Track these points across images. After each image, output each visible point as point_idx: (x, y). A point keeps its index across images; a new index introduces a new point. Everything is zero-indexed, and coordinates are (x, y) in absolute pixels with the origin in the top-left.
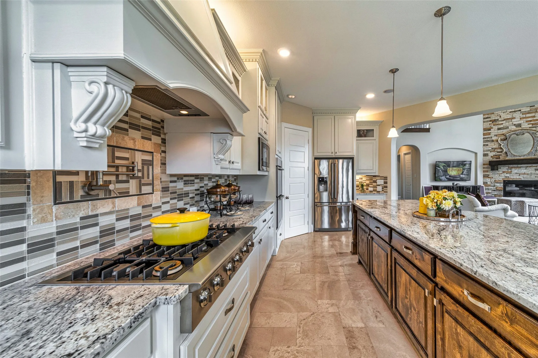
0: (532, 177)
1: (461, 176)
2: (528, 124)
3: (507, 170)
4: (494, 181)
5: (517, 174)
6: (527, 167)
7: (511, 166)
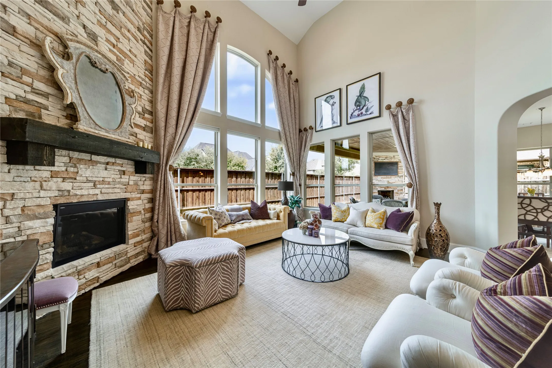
0: (117, 190)
2: (110, 50)
3: (64, 169)
4: (19, 211)
5: (90, 181)
6: (107, 163)
7: (76, 155)
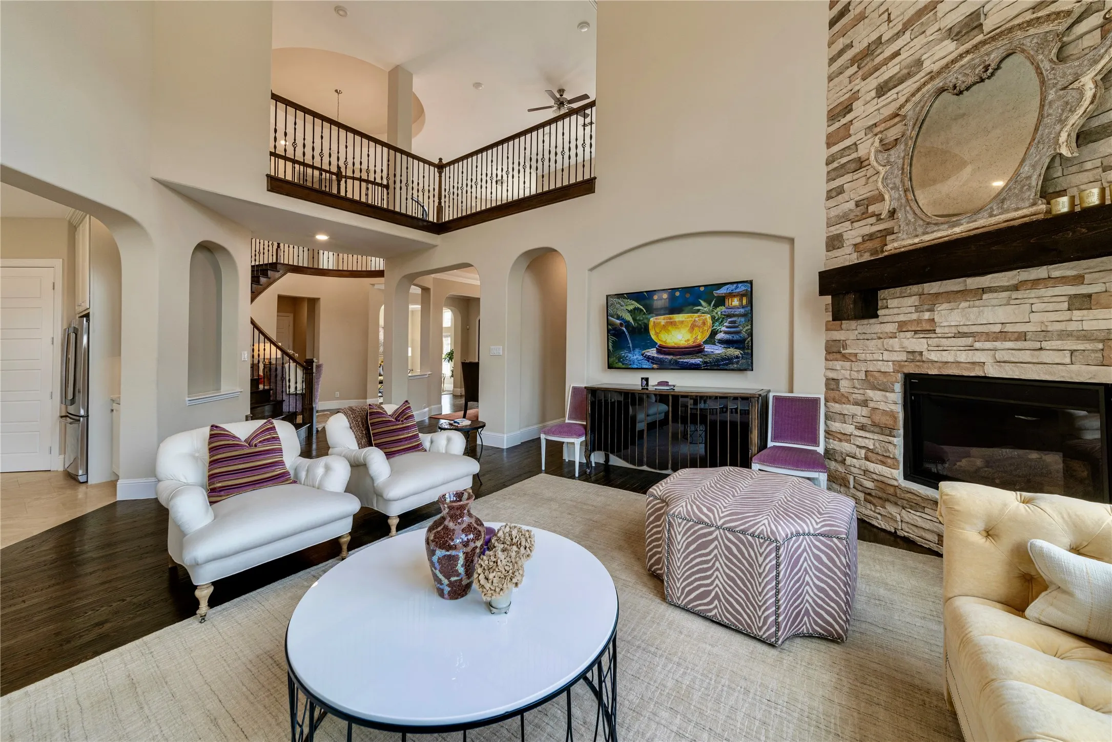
1: (708, 348)
3: (914, 316)
4: (863, 376)
5: (964, 334)
